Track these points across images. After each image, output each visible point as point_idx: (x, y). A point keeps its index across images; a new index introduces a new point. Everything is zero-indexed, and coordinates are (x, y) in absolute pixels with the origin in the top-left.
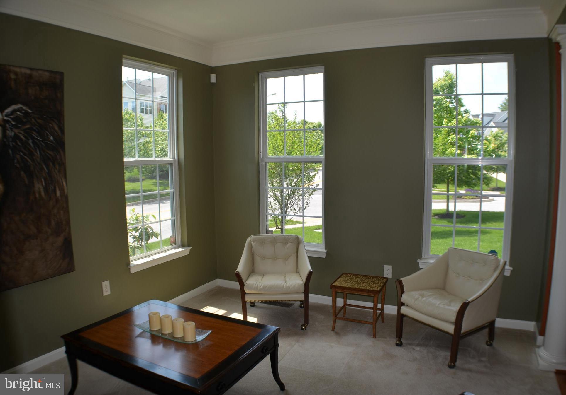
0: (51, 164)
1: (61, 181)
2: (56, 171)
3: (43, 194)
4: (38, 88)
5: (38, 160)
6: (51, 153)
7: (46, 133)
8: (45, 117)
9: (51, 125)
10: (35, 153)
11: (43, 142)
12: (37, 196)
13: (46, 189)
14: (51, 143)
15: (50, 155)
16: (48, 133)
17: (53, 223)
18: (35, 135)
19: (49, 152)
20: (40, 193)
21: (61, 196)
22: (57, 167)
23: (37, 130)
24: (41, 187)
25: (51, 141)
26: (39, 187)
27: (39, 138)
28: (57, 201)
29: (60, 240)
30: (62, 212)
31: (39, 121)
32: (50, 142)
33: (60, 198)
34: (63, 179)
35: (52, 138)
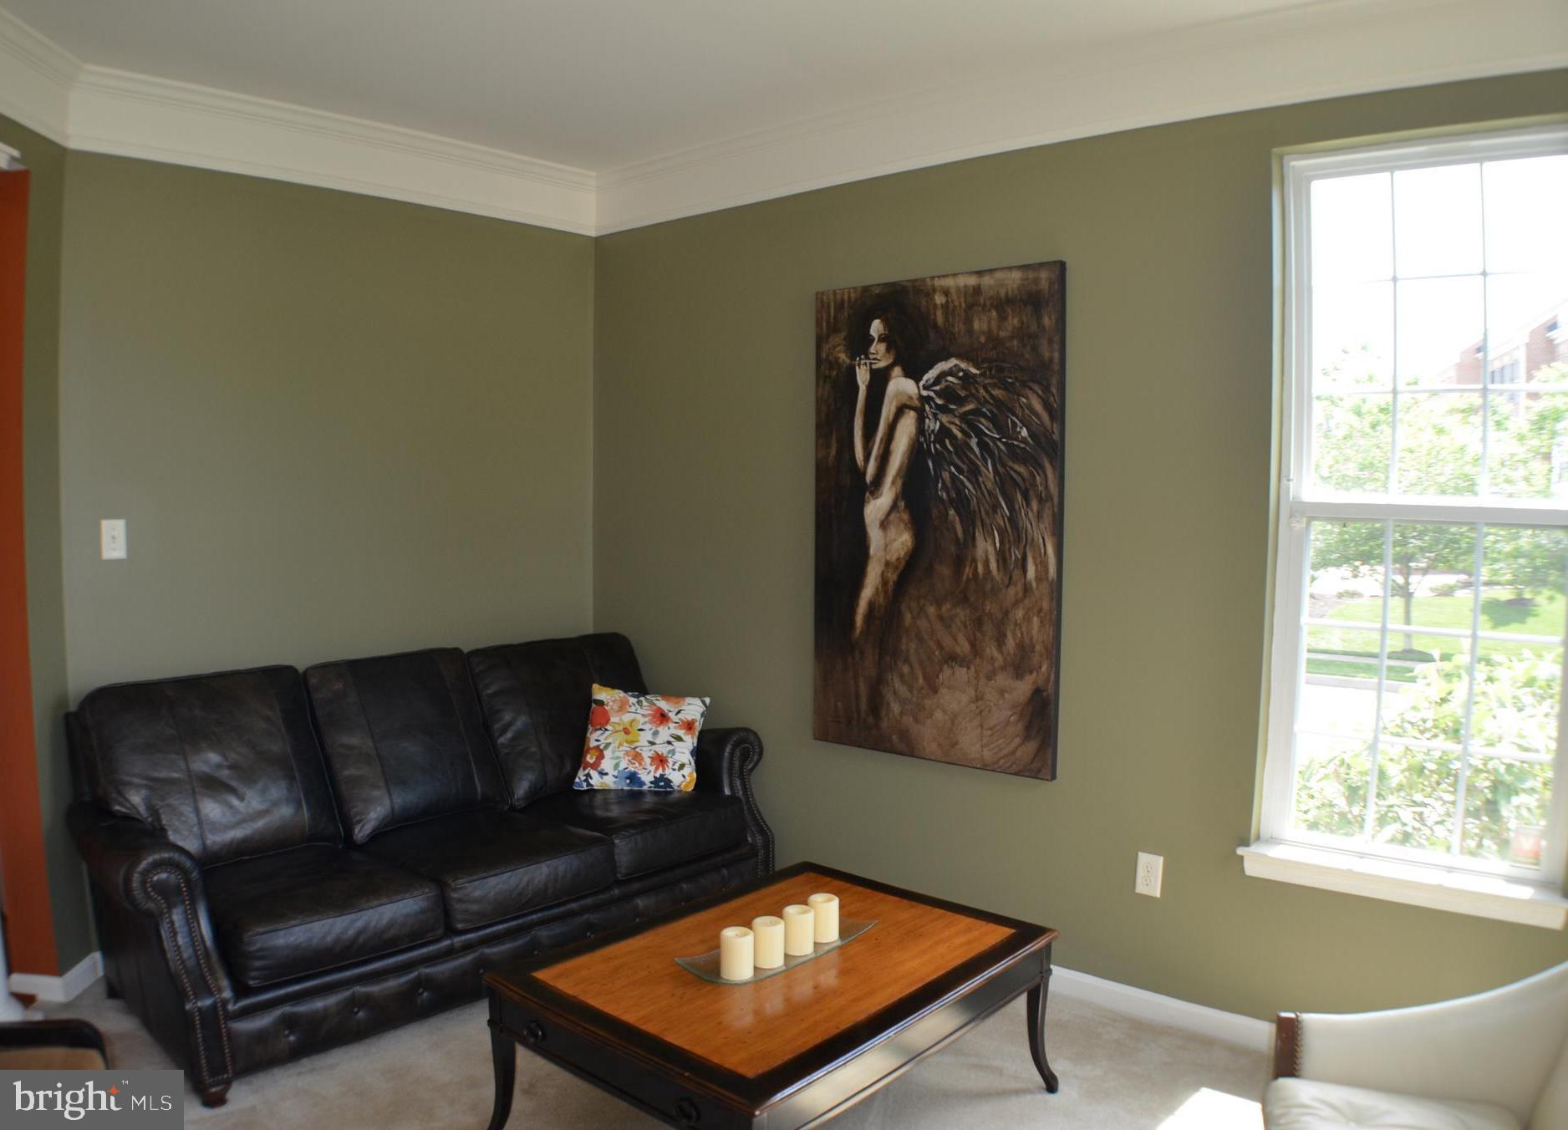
0: (1019, 497)
1: (1041, 540)
2: (1030, 514)
3: (993, 565)
4: (994, 314)
5: (990, 485)
6: (1022, 469)
7: (1011, 420)
8: (1010, 380)
9: (1024, 400)
10: (983, 469)
11: (1004, 443)
12: (980, 569)
13: (1002, 557)
14: (1022, 445)
15: (1019, 473)
16: (1014, 419)
17: (1010, 643)
18: (984, 426)
19: (1016, 467)
20: (986, 563)
21: (1038, 579)
22: (1035, 505)
23: (989, 414)
24: (991, 549)
25: (1024, 441)
26: (985, 548)
27: (992, 432)
28: (1027, 589)
29: (1022, 689)
30: (1035, 619)
31: (997, 392)
32: (1021, 442)
33: (1034, 584)
34: (1046, 537)
35: (1024, 432)
